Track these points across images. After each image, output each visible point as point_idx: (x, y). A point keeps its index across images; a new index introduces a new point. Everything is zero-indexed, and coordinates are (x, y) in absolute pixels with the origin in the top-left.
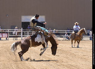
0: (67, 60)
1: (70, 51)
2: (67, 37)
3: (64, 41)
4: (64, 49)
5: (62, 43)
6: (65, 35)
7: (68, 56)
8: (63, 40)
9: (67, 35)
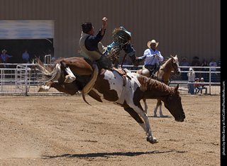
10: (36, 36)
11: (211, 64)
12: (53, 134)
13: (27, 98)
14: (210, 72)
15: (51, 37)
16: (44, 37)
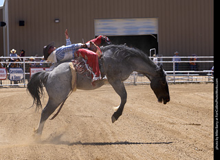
10: (142, 32)
12: (161, 118)
13: (135, 87)
15: (155, 33)
16: (149, 33)
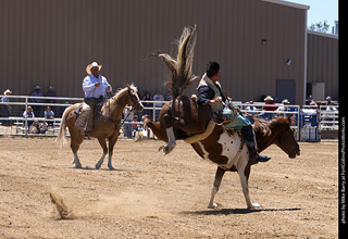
0: (28, 217)
1: (43, 183)
2: (30, 123)
3: (18, 140)
4: (18, 173)
5: (9, 148)
6: (25, 113)
7: (33, 202)
8: (13, 136)
9: (30, 115)
11: (155, 97)
14: (154, 108)
